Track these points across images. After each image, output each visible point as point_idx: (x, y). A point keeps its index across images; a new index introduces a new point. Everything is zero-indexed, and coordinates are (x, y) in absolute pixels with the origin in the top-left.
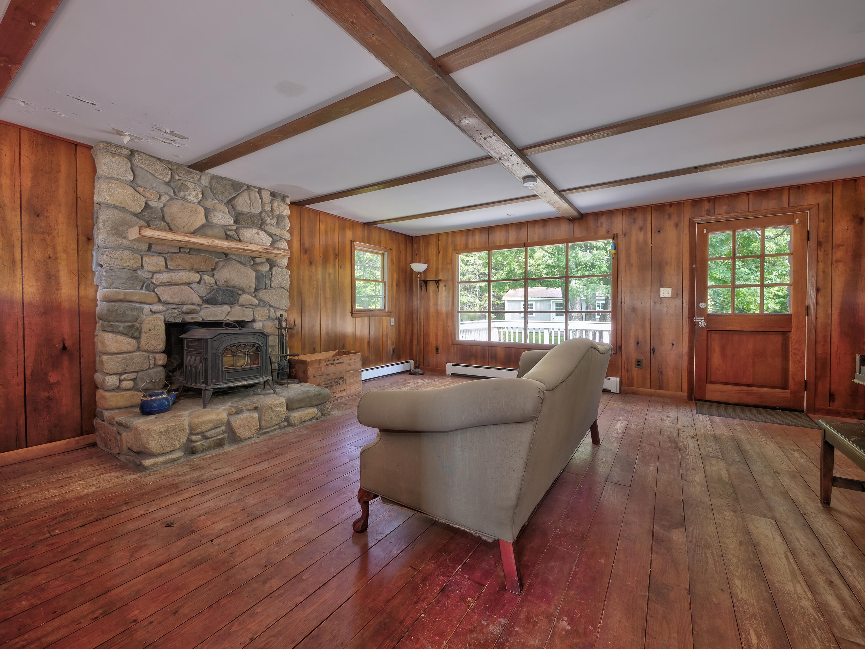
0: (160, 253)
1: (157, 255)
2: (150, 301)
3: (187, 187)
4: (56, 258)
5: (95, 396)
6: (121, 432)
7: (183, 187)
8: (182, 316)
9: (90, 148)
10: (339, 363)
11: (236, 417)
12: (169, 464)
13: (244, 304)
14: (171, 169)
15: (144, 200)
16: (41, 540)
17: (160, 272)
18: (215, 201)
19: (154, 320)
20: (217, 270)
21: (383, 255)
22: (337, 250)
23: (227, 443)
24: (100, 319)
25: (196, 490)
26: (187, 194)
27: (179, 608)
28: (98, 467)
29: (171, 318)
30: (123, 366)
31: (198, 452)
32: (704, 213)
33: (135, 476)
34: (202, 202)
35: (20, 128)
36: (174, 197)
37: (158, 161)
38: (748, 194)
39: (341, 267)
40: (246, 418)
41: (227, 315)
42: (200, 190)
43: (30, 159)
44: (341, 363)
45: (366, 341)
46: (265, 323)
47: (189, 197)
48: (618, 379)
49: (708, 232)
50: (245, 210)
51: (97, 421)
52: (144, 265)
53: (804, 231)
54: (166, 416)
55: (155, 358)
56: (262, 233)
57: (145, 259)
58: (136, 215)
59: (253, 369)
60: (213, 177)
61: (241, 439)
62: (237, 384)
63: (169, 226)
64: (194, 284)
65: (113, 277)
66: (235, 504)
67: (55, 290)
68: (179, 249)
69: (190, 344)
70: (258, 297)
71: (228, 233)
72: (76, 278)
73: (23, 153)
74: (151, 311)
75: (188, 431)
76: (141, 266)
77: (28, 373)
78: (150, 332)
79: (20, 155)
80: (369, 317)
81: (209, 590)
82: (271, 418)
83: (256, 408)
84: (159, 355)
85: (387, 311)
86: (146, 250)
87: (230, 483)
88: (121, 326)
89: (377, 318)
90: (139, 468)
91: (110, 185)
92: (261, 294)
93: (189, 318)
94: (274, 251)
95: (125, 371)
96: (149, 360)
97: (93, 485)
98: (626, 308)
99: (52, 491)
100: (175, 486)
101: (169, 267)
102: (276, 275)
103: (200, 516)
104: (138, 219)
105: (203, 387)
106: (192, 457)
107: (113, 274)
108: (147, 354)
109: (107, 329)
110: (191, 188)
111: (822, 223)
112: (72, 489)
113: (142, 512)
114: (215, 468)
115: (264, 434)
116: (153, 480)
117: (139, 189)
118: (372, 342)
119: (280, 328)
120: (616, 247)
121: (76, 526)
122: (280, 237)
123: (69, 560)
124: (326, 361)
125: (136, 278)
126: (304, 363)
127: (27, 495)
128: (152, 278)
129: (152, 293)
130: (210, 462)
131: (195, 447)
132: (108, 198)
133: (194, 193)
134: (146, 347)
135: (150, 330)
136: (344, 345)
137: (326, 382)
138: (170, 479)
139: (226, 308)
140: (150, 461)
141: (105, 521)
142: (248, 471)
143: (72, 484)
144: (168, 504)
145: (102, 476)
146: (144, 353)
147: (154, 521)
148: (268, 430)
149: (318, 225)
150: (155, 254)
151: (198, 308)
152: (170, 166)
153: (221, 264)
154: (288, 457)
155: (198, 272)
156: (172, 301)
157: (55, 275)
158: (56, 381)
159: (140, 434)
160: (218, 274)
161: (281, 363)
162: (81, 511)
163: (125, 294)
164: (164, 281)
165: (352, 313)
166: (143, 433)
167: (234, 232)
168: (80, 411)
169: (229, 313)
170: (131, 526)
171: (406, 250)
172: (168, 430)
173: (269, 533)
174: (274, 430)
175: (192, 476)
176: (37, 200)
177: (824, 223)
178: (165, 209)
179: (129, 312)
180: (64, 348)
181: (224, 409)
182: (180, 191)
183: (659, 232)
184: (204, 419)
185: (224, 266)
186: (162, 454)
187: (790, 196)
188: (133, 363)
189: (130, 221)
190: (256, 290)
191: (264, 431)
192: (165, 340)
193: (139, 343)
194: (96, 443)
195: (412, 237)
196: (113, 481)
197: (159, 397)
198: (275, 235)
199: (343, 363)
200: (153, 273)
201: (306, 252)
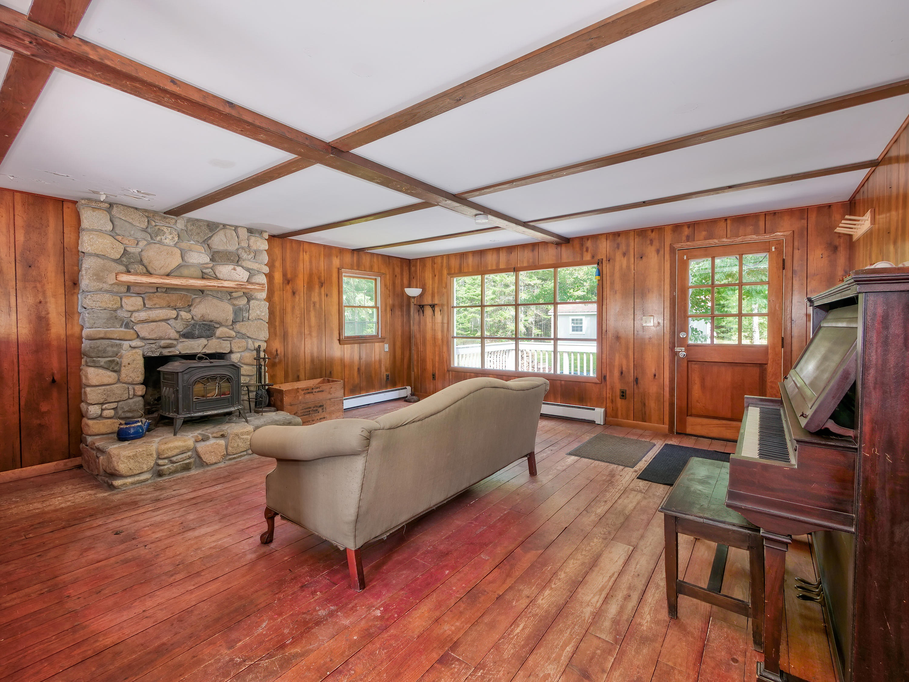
0: (138, 294)
1: (136, 295)
2: (128, 337)
3: (163, 232)
4: (46, 302)
5: (81, 423)
6: (99, 455)
7: (159, 232)
8: (161, 350)
9: (75, 202)
10: (318, 392)
11: (203, 444)
12: (137, 485)
13: (221, 336)
14: (147, 217)
15: (123, 246)
16: (17, 541)
17: (138, 311)
18: (192, 242)
19: (133, 355)
20: (194, 306)
21: (376, 280)
22: (323, 279)
23: (194, 467)
24: (84, 355)
25: (150, 507)
26: (163, 238)
27: (102, 590)
28: (78, 486)
29: (149, 353)
30: (105, 397)
31: (165, 475)
32: (684, 238)
33: (106, 494)
34: (178, 244)
35: (14, 192)
36: (152, 241)
37: (135, 211)
38: (726, 219)
39: (327, 295)
40: (212, 445)
41: (204, 347)
42: (176, 233)
43: (23, 218)
44: (320, 391)
45: (356, 369)
46: (243, 354)
47: (165, 241)
48: (603, 410)
49: (688, 259)
50: (221, 248)
51: (82, 446)
52: (123, 305)
53: (780, 259)
54: (138, 442)
55: (134, 389)
56: (239, 269)
57: (124, 300)
58: (115, 261)
59: (224, 399)
60: (189, 220)
61: (207, 464)
62: (207, 414)
63: (146, 268)
64: (171, 320)
65: (94, 318)
66: (177, 519)
67: (45, 330)
68: (156, 289)
69: (166, 376)
70: (235, 330)
71: (204, 271)
72: (64, 319)
73: (16, 213)
74: (130, 346)
75: (155, 456)
76: (120, 306)
77: (23, 403)
78: (129, 366)
79: (14, 215)
80: (359, 343)
81: (129, 579)
82: (238, 445)
83: (223, 436)
84: (138, 386)
85: (380, 337)
86: (126, 291)
87: (180, 502)
88: (103, 361)
89: (368, 344)
90: (111, 487)
91: (91, 237)
92: (238, 326)
93: (166, 352)
94: (248, 287)
95: (106, 402)
96: (129, 391)
97: (69, 501)
98: (610, 336)
99: (35, 504)
100: (135, 503)
101: (147, 306)
102: (253, 307)
103: (145, 527)
104: (118, 264)
105: (175, 416)
106: (159, 479)
107: (95, 315)
108: (126, 386)
109: (89, 364)
110: (167, 232)
111: (797, 251)
112: (51, 503)
113: (100, 523)
114: (174, 489)
115: (230, 459)
116: (119, 498)
117: (117, 237)
118: (363, 368)
119: (258, 358)
120: (600, 273)
121: (46, 532)
122: (258, 271)
123: (34, 556)
124: (303, 390)
125: (116, 317)
126: (280, 392)
127: (15, 507)
128: (131, 317)
129: (131, 330)
130: (173, 483)
131: (162, 470)
132: (89, 248)
133: (170, 237)
134: (126, 380)
135: (129, 364)
136: (331, 372)
137: (304, 411)
138: (134, 497)
139: (203, 341)
140: (119, 481)
141: (70, 529)
142: (200, 493)
143: (53, 500)
144: (123, 517)
145: (79, 494)
146: (124, 385)
147: (107, 530)
148: (234, 456)
149: (301, 256)
150: (134, 295)
151: (175, 342)
152: (147, 214)
153: (198, 300)
154: (242, 480)
155: (175, 309)
156: (150, 337)
157: (45, 317)
158: (46, 410)
159: (111, 458)
160: (195, 310)
161: (260, 392)
162: (54, 521)
163: (106, 333)
164: (142, 319)
165: (339, 340)
166: (114, 457)
167: (210, 270)
168: (68, 437)
169: (205, 345)
170: (88, 533)
171: (402, 274)
172: (136, 455)
173: (193, 542)
174: (241, 456)
175: (152, 495)
176: (29, 253)
177: (799, 251)
178: (143, 253)
179: (109, 349)
180: (54, 381)
181: (192, 437)
182: (157, 236)
183: (641, 258)
184: (171, 445)
185: (200, 302)
186: (130, 476)
187: (766, 222)
188: (114, 394)
189: (110, 267)
190: (234, 322)
191: (231, 457)
192: (143, 372)
193: (119, 376)
194: (82, 465)
195: (409, 260)
196: (87, 498)
197: (133, 425)
198: (252, 269)
199: (322, 391)
200: (132, 312)
201: (288, 283)
